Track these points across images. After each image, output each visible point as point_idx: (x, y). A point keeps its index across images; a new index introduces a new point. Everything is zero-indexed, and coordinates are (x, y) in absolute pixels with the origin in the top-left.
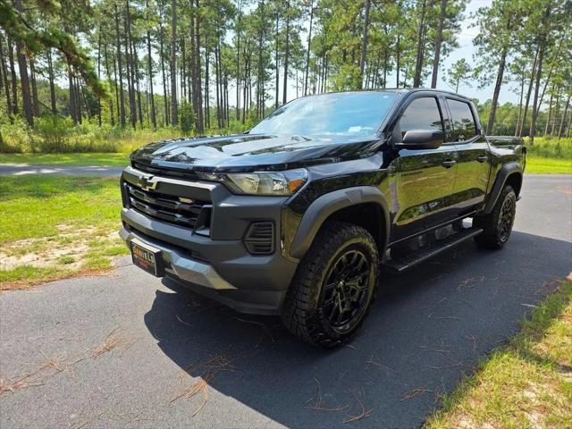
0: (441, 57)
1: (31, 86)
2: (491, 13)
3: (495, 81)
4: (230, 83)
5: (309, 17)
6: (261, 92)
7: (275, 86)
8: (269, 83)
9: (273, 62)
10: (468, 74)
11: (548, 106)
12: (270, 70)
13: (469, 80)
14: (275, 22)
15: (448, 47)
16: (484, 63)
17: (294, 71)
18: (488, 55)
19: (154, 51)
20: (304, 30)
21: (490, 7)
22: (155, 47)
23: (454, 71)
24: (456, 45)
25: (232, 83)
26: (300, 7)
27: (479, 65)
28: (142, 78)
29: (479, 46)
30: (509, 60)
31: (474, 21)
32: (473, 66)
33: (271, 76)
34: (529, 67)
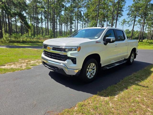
0: (118, 18)
1: (11, 25)
2: (132, 7)
3: (133, 25)
4: (63, 25)
5: (84, 8)
6: (71, 27)
7: (75, 25)
8: (73, 25)
9: (74, 19)
10: (126, 23)
11: (147, 32)
12: (73, 21)
13: (126, 24)
14: (75, 9)
15: (120, 15)
16: (130, 20)
17: (80, 22)
18: (131, 18)
19: (43, 16)
20: (82, 11)
21: (131, 5)
23: (122, 22)
24: (122, 15)
25: (63, 24)
26: (81, 5)
27: (129, 21)
28: (40, 23)
29: (128, 16)
30: (137, 19)
31: (127, 9)
32: (127, 21)
33: (74, 23)
34: (142, 21)
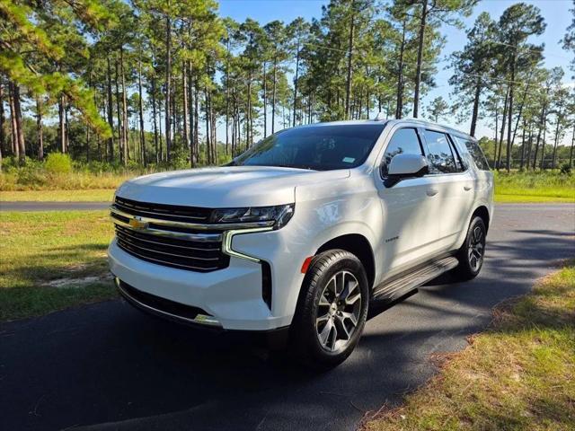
0: (420, 96)
2: (463, 57)
3: (471, 117)
4: (218, 120)
5: (295, 59)
6: (248, 129)
7: (263, 122)
8: (257, 120)
9: (261, 100)
10: (446, 111)
11: (521, 140)
12: (258, 108)
13: (447, 117)
14: (263, 64)
15: (425, 86)
16: (459, 102)
17: (281, 109)
18: (463, 93)
19: (144, 90)
20: (291, 71)
21: (463, 51)
22: (145, 86)
23: (433, 108)
24: (433, 85)
25: (221, 120)
26: (286, 50)
27: (456, 103)
29: (454, 86)
30: (483, 98)
31: (449, 64)
32: (450, 103)
33: (259, 114)
34: (501, 104)
